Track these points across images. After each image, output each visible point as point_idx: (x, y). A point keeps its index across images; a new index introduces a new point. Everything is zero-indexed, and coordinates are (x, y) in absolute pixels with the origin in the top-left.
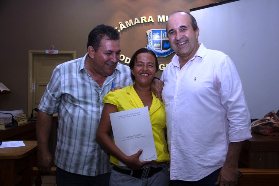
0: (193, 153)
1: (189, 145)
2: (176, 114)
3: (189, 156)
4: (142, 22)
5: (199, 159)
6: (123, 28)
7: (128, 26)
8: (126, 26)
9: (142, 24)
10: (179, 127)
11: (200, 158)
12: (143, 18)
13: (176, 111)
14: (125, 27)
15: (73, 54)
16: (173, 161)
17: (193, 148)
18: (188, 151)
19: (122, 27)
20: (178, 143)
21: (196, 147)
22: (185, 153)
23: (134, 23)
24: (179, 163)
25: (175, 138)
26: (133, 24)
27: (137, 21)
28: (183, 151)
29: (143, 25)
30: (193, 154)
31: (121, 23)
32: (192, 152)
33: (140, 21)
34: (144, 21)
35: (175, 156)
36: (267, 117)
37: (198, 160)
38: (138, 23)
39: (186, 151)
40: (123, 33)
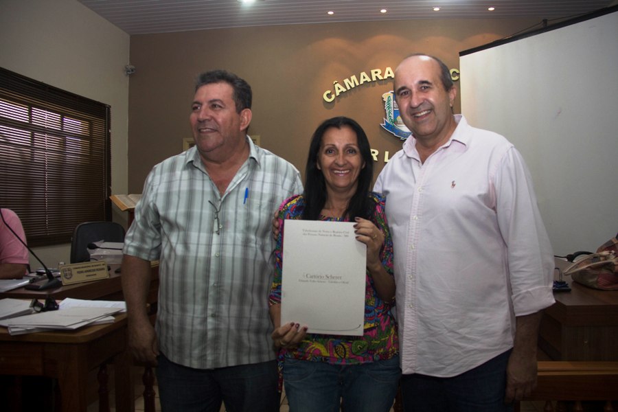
2: (414, 250)
4: (374, 79)
6: (340, 91)
7: (349, 88)
8: (346, 88)
9: (373, 83)
10: (420, 276)
12: (376, 72)
13: (414, 244)
14: (344, 90)
19: (339, 89)
23: (359, 82)
26: (357, 84)
27: (364, 78)
29: (377, 83)
31: (336, 83)
33: (371, 77)
34: (376, 77)
36: (603, 251)
38: (367, 81)
40: (341, 100)
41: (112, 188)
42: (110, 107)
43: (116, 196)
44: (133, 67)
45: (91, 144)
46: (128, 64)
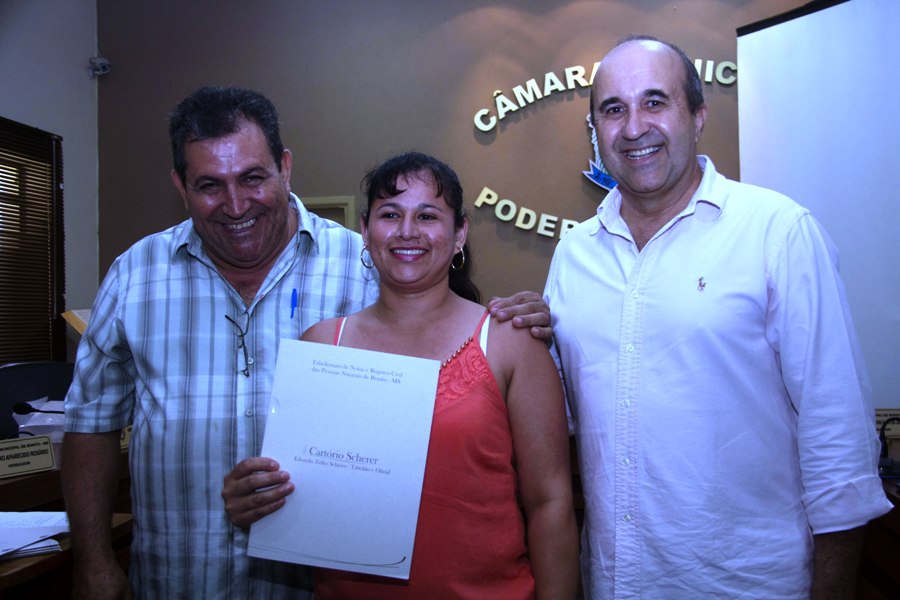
0: (700, 554)
1: (684, 524)
2: (632, 410)
3: (686, 565)
4: (571, 85)
5: (723, 574)
6: (507, 109)
7: (523, 104)
8: (517, 103)
9: (570, 94)
10: (646, 459)
11: (724, 570)
12: (575, 73)
13: (630, 397)
14: (514, 108)
15: (346, 204)
16: (623, 580)
17: (699, 534)
18: (681, 543)
19: (504, 105)
20: (644, 518)
21: (713, 530)
22: (669, 553)
23: (542, 91)
24: (647, 588)
25: (633, 499)
26: (539, 96)
27: (552, 83)
28: (663, 544)
29: (576, 95)
30: (698, 558)
31: (498, 95)
32: (696, 550)
33: (564, 82)
34: (576, 81)
35: (631, 565)
37: (718, 580)
38: (557, 90)
39: (673, 545)
40: (508, 126)
41: (66, 296)
42: (61, 138)
43: (76, 313)
44: (106, 61)
45: (22, 211)
46: (96, 56)
